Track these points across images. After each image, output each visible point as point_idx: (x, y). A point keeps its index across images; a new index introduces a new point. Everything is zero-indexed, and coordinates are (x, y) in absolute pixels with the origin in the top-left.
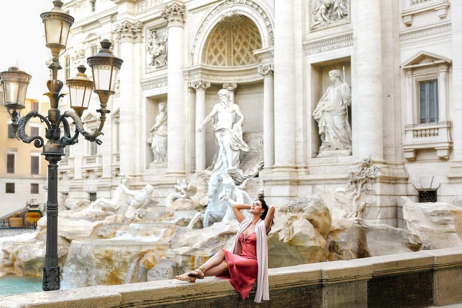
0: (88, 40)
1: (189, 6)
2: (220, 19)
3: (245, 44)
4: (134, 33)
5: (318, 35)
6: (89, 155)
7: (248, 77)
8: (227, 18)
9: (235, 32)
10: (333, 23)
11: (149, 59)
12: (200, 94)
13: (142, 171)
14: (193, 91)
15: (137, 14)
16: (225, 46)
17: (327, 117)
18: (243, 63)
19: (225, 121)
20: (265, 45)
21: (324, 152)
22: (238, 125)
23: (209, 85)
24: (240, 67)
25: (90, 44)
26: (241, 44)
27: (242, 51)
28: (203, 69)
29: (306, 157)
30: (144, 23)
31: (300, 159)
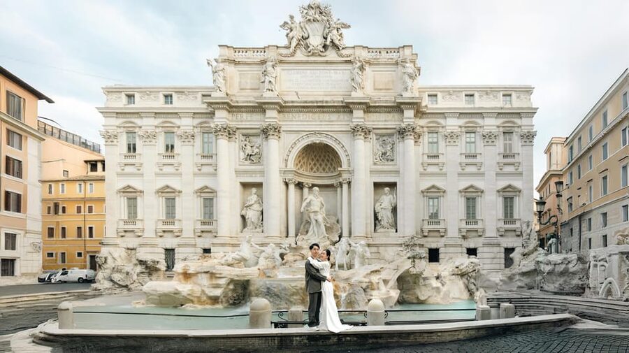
0: (161, 125)
1: (283, 128)
2: (310, 143)
3: (318, 160)
4: (229, 134)
5: (379, 168)
6: (164, 218)
7: (319, 181)
8: (315, 143)
9: (314, 152)
10: (386, 163)
11: (242, 155)
12: (292, 187)
13: (237, 234)
14: (287, 184)
15: (232, 121)
16: (305, 159)
17: (383, 211)
18: (315, 172)
19: (316, 206)
20: (345, 166)
21: (380, 230)
22: (324, 209)
23: (297, 182)
24: (313, 174)
25: (163, 129)
26: (315, 160)
27: (315, 164)
28: (296, 172)
29: (371, 232)
30: (238, 129)
31: (369, 233)
